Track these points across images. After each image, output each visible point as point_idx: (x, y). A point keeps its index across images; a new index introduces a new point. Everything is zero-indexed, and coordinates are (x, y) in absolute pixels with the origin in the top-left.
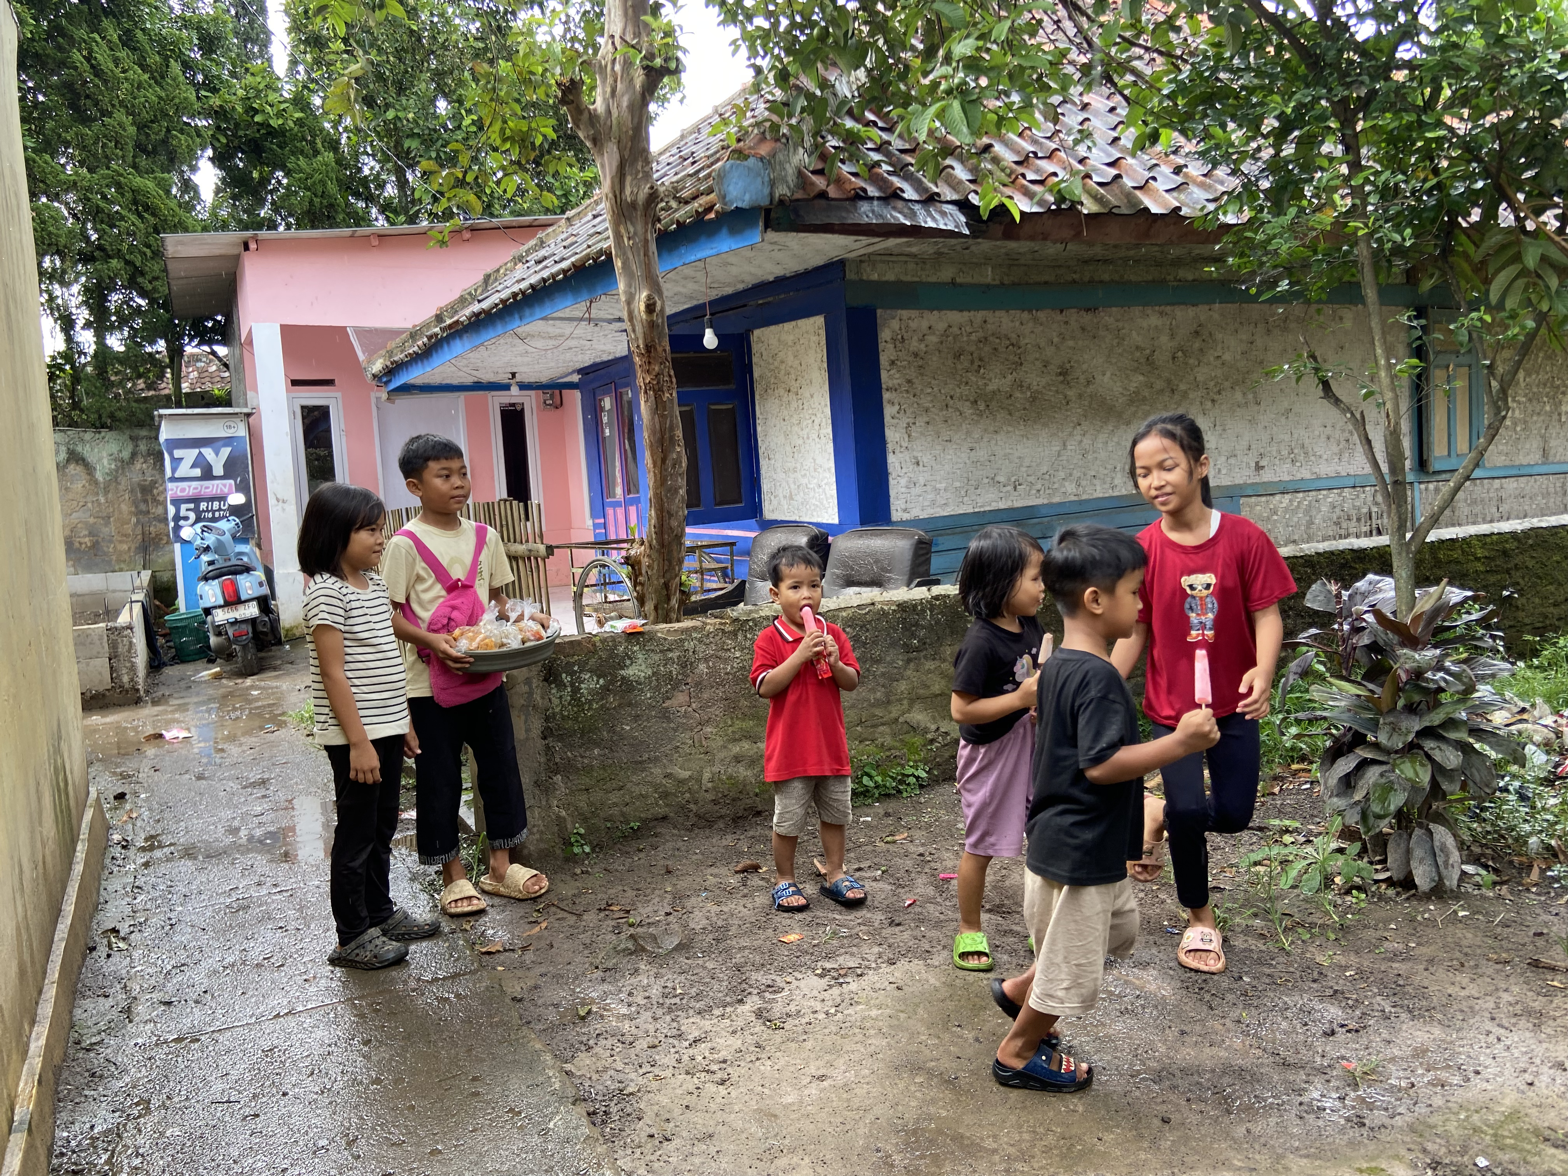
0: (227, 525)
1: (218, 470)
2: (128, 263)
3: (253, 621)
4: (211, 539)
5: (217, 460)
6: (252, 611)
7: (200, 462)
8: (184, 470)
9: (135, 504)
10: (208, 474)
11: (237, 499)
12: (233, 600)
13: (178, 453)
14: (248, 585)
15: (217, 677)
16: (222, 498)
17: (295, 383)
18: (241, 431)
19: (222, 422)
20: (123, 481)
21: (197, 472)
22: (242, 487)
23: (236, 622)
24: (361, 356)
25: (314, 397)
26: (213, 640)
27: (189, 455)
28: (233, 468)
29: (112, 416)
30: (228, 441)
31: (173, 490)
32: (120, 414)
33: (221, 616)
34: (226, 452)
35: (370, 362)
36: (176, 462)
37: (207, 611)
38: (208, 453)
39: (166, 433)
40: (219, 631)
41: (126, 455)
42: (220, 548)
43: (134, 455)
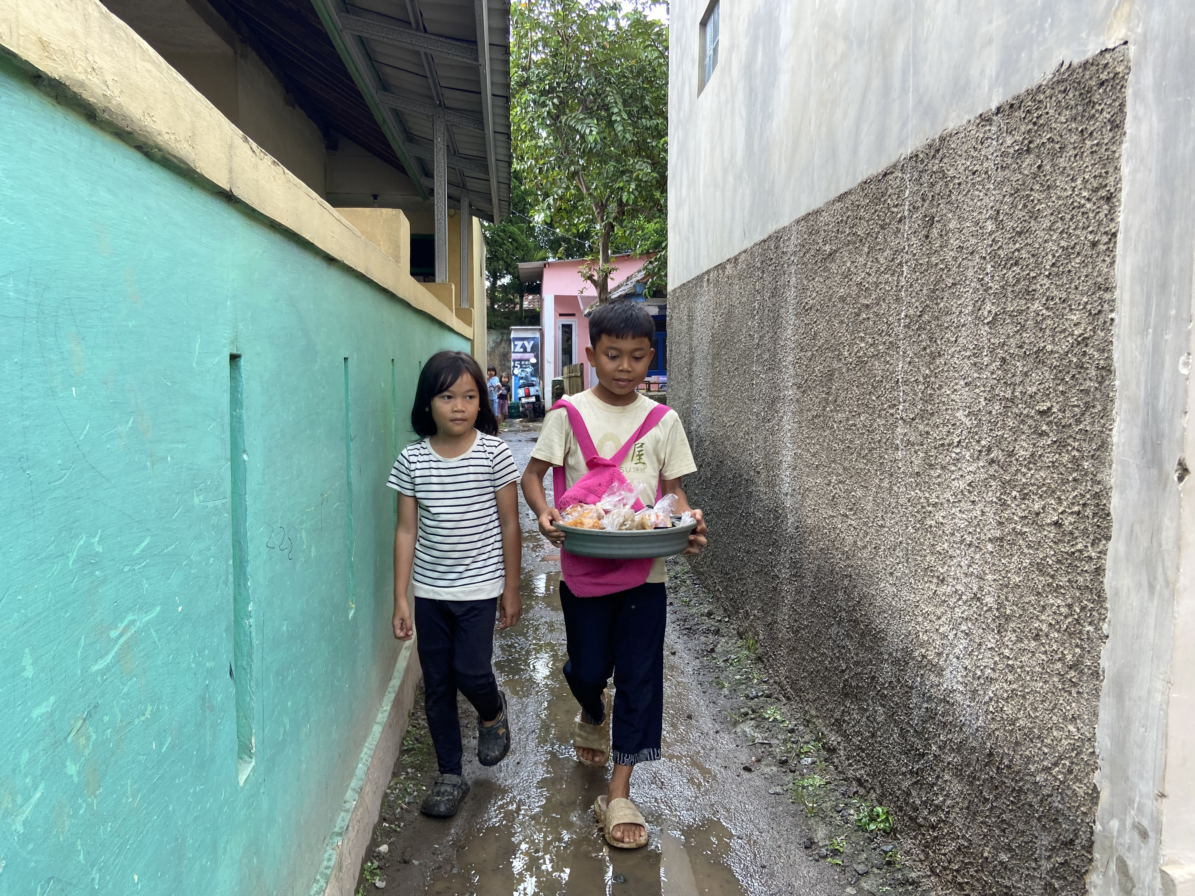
0: (529, 370)
1: (529, 350)
2: (505, 262)
3: (533, 403)
4: (523, 375)
5: (529, 346)
6: (533, 399)
7: (523, 347)
8: (518, 349)
9: (500, 361)
10: (525, 351)
11: (533, 360)
12: (528, 396)
13: (516, 343)
14: (532, 391)
15: (521, 422)
16: (528, 360)
17: (561, 315)
18: (538, 335)
19: (530, 332)
20: (497, 351)
21: (522, 350)
22: (536, 357)
23: (528, 403)
24: (582, 307)
25: (567, 321)
26: (521, 409)
27: (519, 343)
28: (534, 349)
29: (495, 324)
30: (533, 339)
31: (514, 356)
32: (498, 324)
33: (524, 400)
34: (532, 343)
35: (585, 309)
36: (515, 346)
37: (520, 399)
38: (526, 343)
39: (513, 335)
40: (523, 405)
41: (499, 340)
42: (526, 378)
43: (501, 340)
